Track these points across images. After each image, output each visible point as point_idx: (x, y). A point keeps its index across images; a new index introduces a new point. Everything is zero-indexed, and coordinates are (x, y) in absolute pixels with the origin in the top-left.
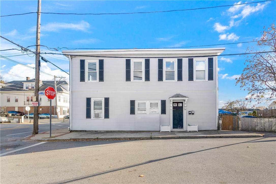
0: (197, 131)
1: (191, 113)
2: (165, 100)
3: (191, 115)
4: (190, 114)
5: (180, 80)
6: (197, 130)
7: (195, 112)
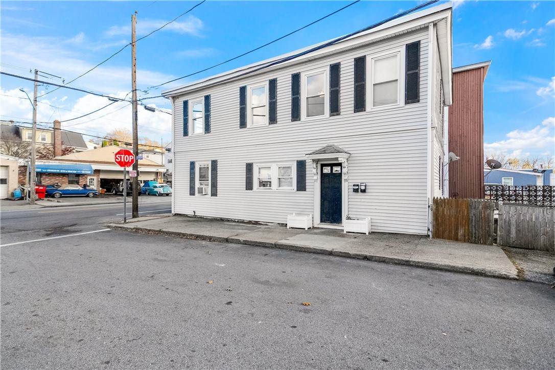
0: (367, 234)
1: (358, 189)
2: (305, 161)
3: (360, 193)
4: (356, 191)
5: (335, 114)
6: (366, 230)
7: (367, 187)
